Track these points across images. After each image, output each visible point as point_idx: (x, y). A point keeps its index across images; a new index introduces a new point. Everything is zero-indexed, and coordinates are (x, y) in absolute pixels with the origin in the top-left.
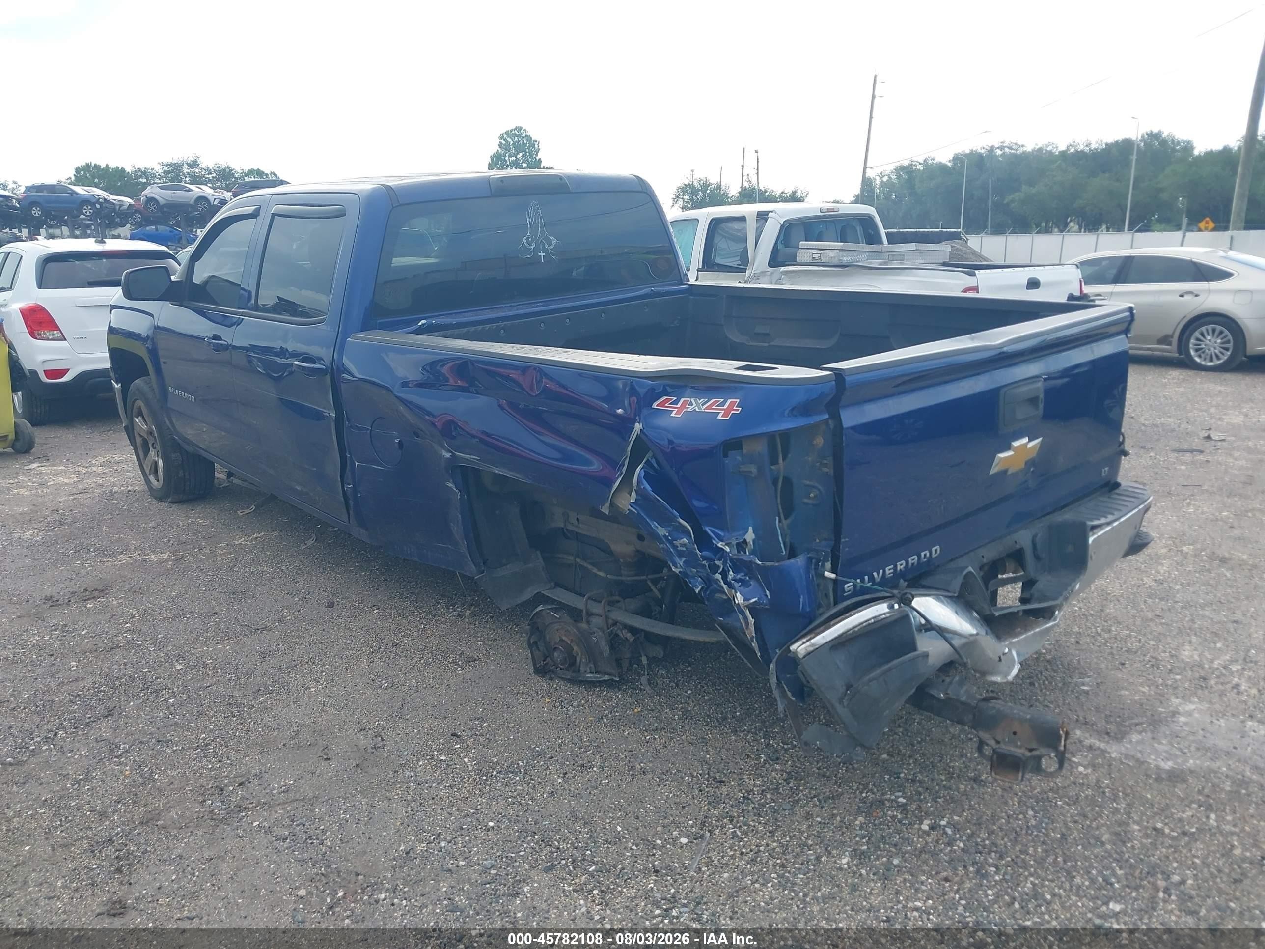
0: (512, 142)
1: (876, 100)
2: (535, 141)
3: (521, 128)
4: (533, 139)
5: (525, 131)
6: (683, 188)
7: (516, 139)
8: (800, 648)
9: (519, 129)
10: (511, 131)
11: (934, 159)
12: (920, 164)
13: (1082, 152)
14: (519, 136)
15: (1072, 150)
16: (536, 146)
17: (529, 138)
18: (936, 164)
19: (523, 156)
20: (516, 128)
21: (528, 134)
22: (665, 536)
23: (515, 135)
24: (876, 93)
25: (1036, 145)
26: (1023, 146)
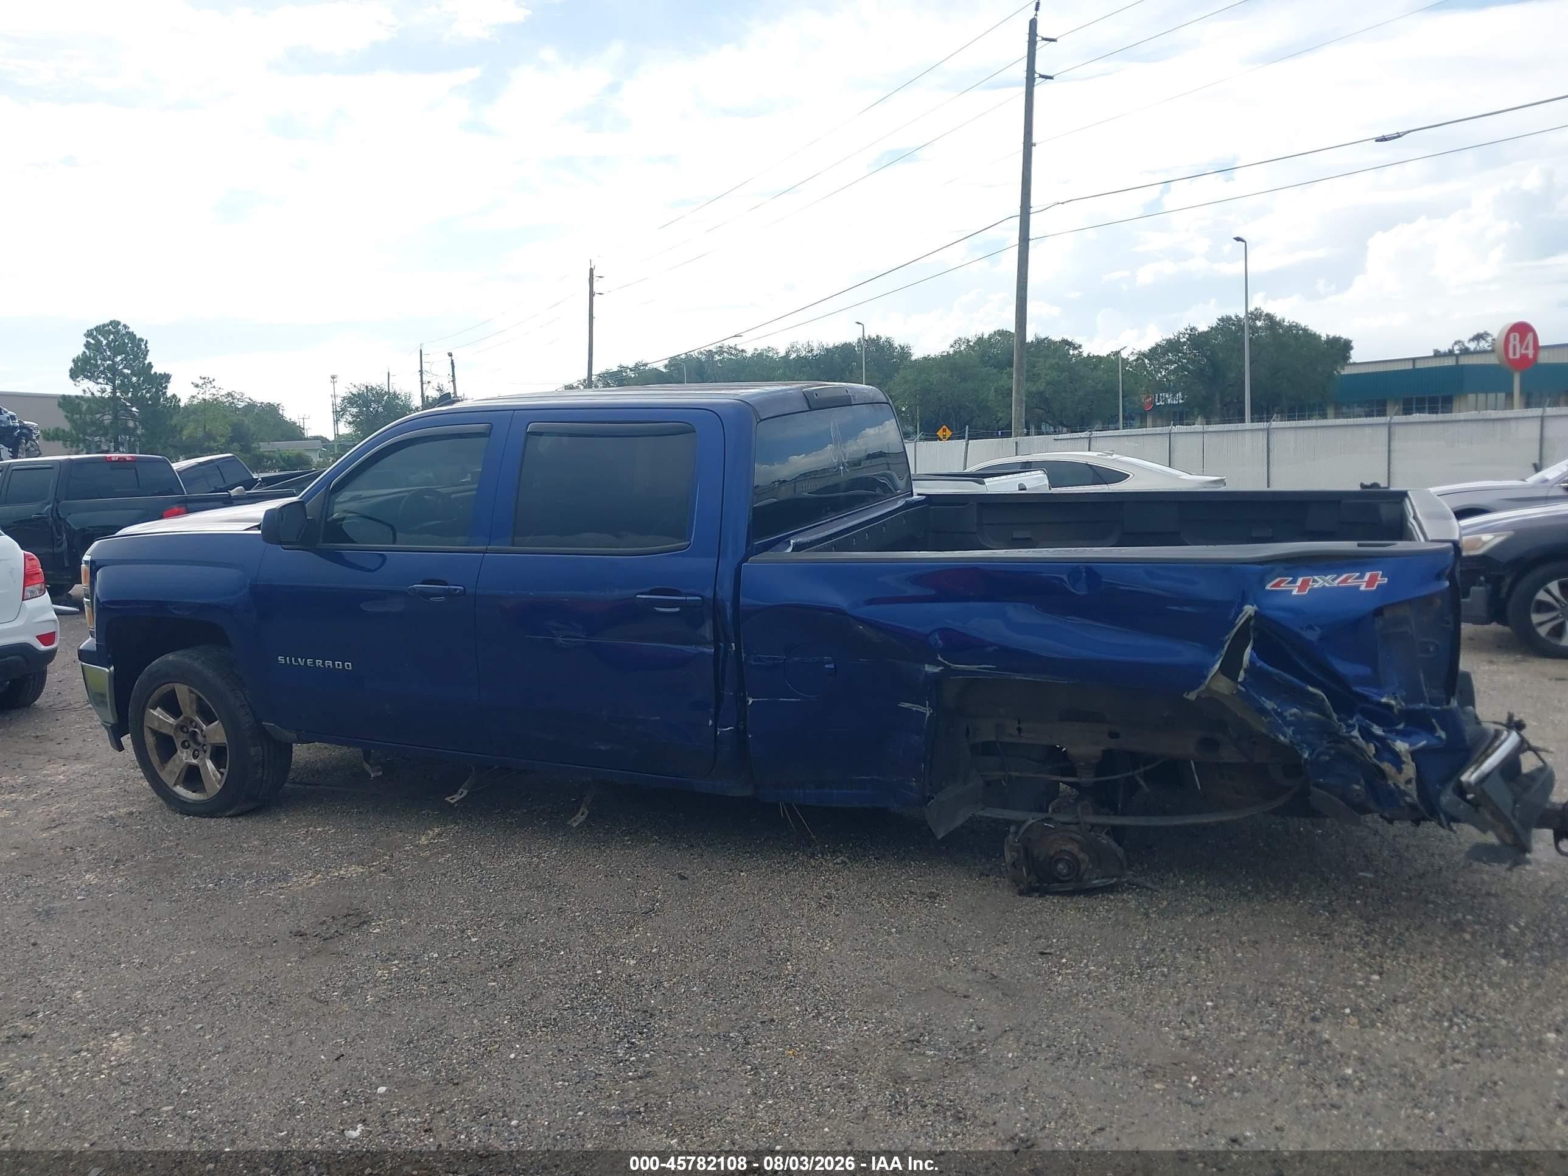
0: (105, 342)
1: (595, 298)
2: (142, 340)
3: (119, 323)
4: (138, 337)
5: (125, 326)
6: (350, 398)
7: (112, 337)
8: (1470, 776)
9: (115, 324)
10: (104, 326)
11: (646, 365)
12: (631, 370)
13: (805, 358)
14: (118, 332)
15: (793, 356)
16: (143, 347)
17: (132, 336)
18: (649, 370)
19: (125, 359)
20: (111, 323)
21: (131, 330)
22: (1273, 709)
23: (110, 332)
24: (595, 290)
25: (756, 349)
26: (743, 351)
